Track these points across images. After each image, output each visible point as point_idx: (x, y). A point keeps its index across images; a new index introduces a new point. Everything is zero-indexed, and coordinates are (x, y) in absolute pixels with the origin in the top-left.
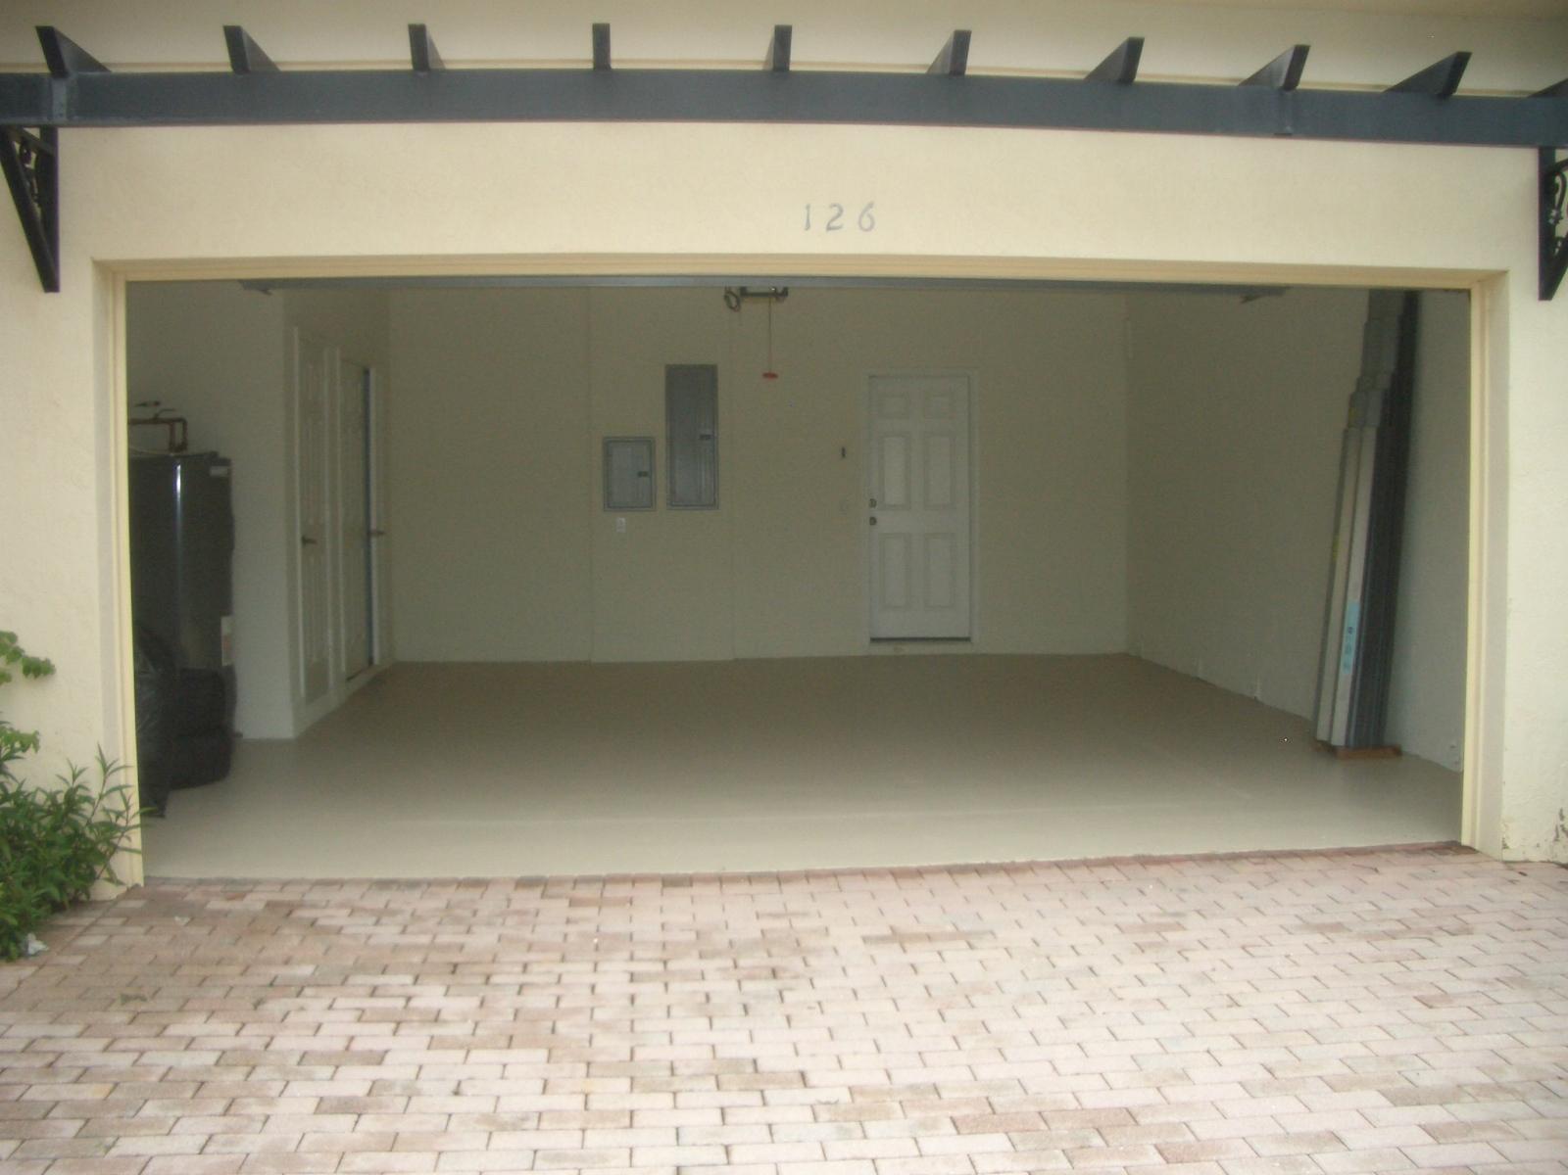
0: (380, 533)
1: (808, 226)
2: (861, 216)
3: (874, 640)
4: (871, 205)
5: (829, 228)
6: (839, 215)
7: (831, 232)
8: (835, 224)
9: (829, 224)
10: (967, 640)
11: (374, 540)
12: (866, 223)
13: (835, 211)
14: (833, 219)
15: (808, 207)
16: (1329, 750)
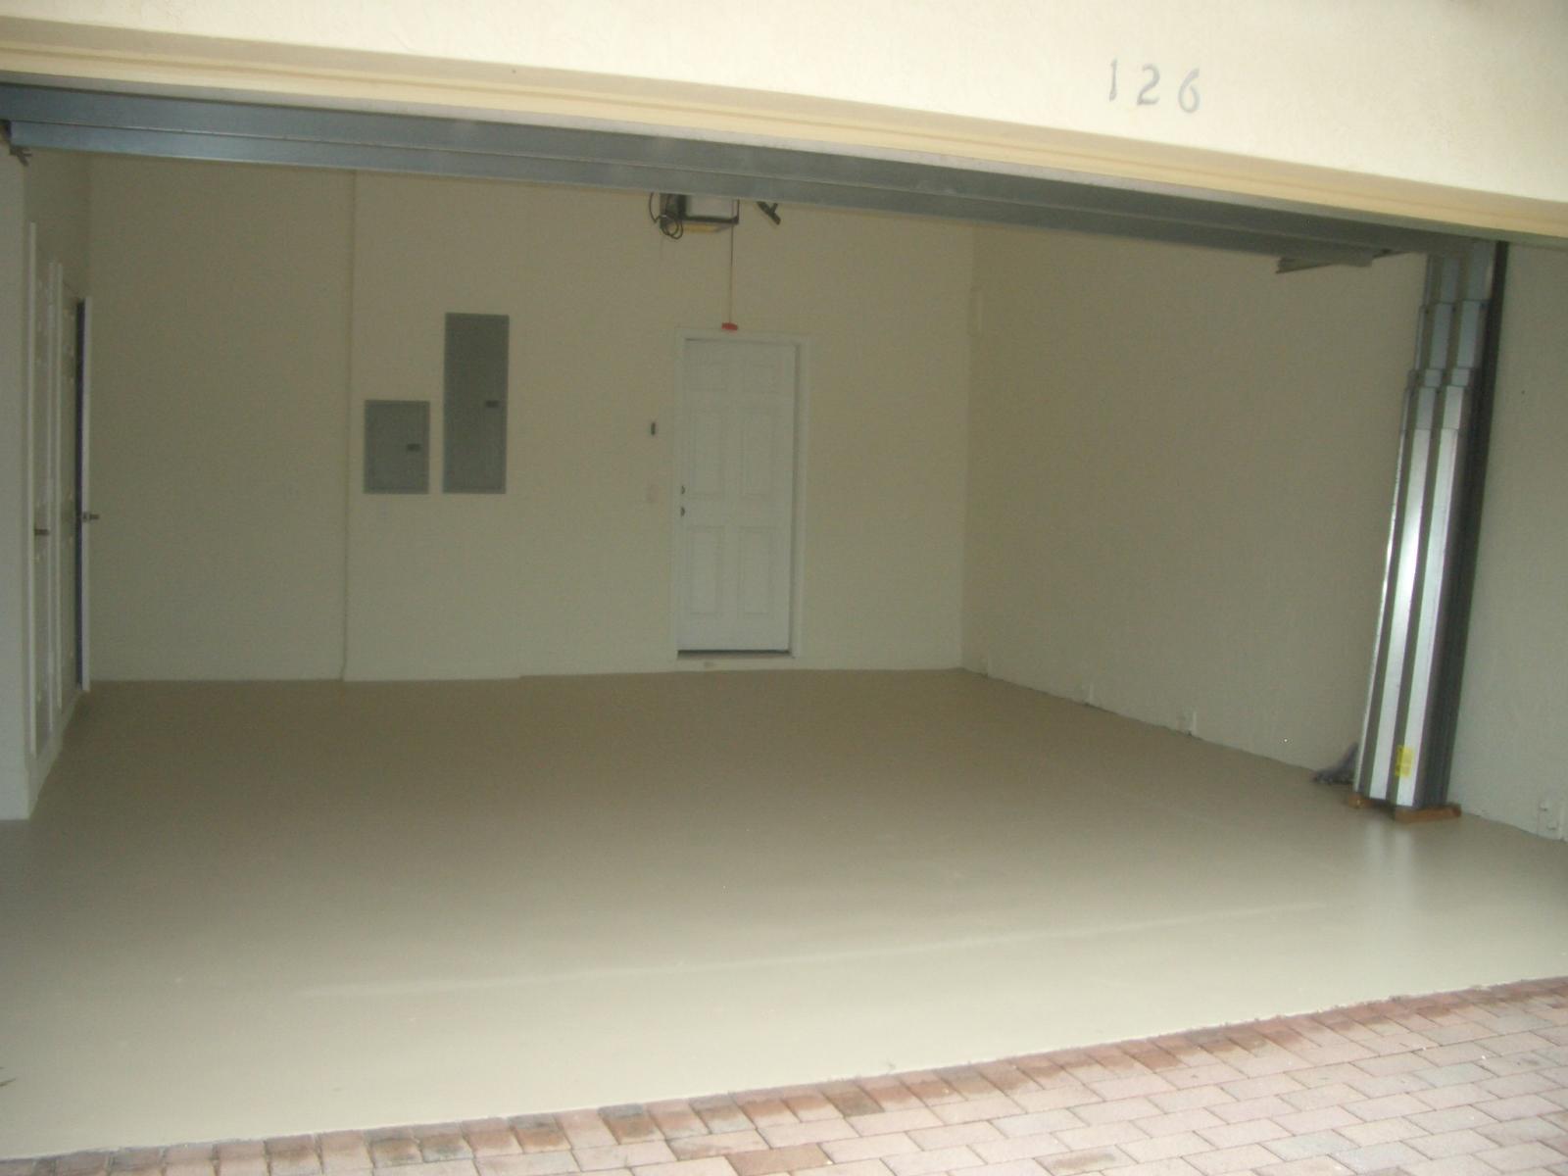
0: (94, 517)
1: (1113, 95)
2: (1182, 88)
3: (684, 653)
4: (1195, 74)
5: (1141, 101)
6: (1154, 84)
7: (1143, 108)
8: (1148, 95)
9: (1141, 94)
10: (786, 653)
11: (85, 527)
12: (1189, 101)
13: (1149, 77)
14: (1146, 89)
15: (1114, 65)
16: (1386, 808)
